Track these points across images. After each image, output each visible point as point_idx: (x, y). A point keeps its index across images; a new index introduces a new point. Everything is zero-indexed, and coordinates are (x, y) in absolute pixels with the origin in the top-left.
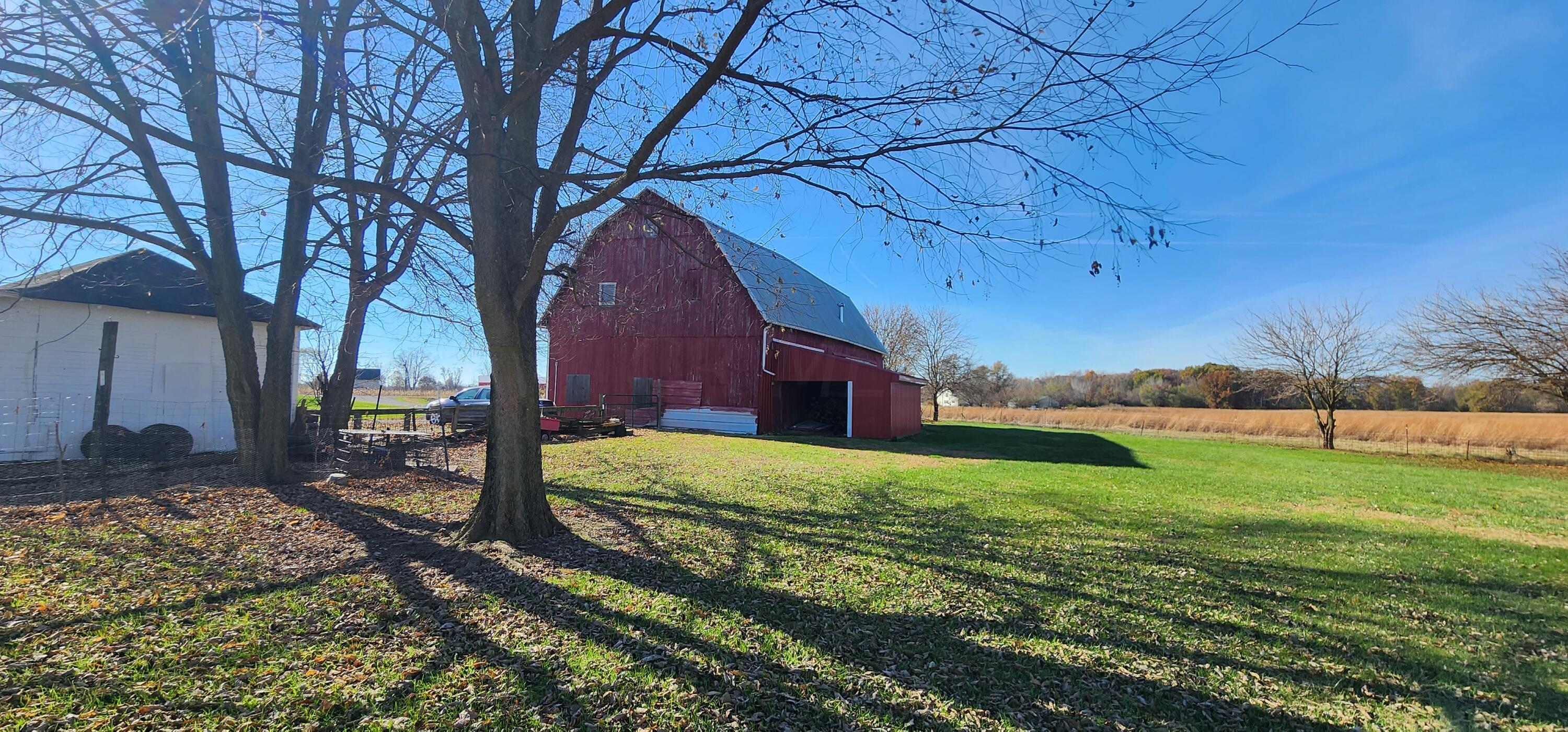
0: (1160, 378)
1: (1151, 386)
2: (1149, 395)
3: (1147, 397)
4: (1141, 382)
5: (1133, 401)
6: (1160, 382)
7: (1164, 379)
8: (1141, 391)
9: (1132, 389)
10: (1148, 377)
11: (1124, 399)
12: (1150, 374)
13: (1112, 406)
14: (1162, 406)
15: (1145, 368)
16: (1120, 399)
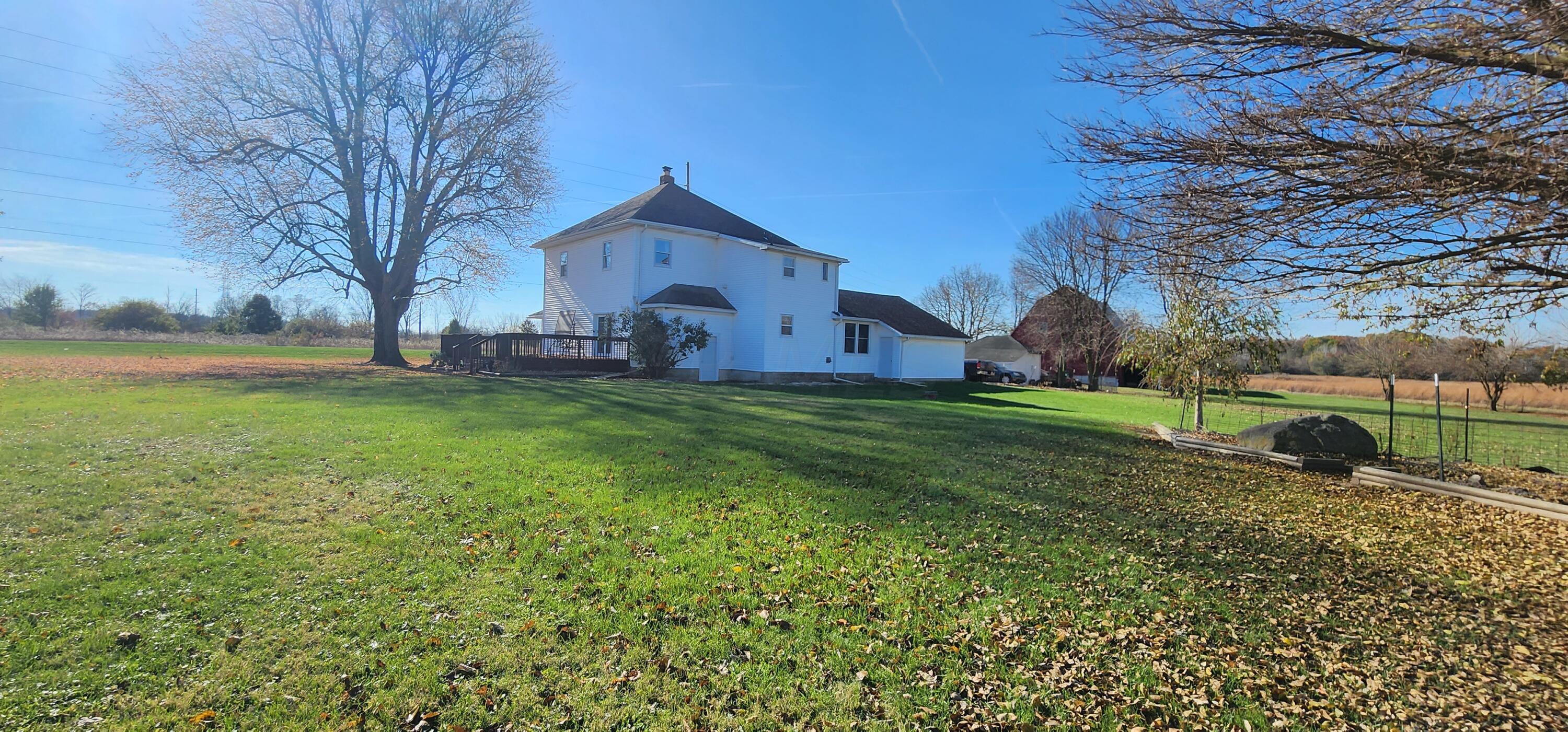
0: (1335, 345)
1: (1323, 352)
2: (1321, 362)
3: (1317, 365)
4: (1312, 349)
5: (1301, 369)
6: (1334, 350)
7: (1339, 346)
8: (1311, 358)
9: (1301, 356)
10: (1321, 344)
11: (1291, 366)
12: (1324, 340)
13: (1277, 375)
14: (1335, 374)
15: (1317, 334)
16: (1286, 366)
